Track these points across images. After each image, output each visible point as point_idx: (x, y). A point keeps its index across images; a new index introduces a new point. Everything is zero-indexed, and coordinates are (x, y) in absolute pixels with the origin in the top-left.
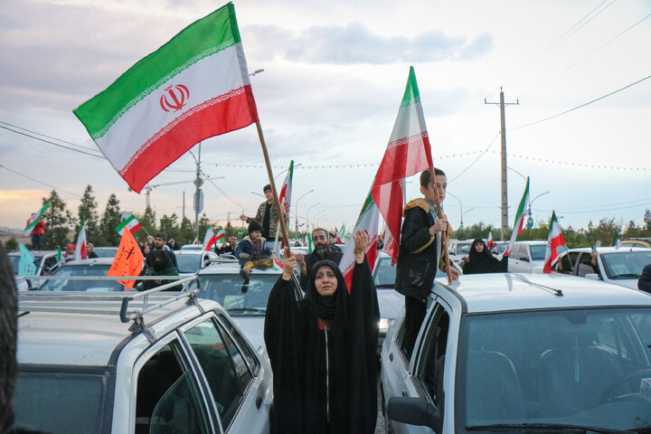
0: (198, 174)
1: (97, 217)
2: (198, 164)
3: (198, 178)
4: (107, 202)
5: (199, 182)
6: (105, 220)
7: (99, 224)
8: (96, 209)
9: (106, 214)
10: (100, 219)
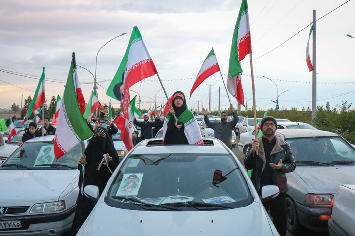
0: (95, 84)
1: (47, 106)
2: (95, 79)
3: (95, 86)
4: (51, 100)
5: (95, 88)
6: (50, 107)
7: (48, 109)
8: (47, 103)
9: (51, 105)
10: (48, 107)
